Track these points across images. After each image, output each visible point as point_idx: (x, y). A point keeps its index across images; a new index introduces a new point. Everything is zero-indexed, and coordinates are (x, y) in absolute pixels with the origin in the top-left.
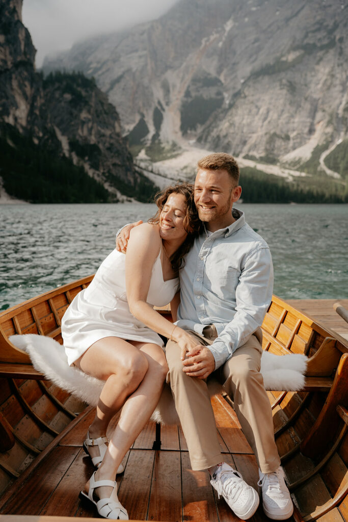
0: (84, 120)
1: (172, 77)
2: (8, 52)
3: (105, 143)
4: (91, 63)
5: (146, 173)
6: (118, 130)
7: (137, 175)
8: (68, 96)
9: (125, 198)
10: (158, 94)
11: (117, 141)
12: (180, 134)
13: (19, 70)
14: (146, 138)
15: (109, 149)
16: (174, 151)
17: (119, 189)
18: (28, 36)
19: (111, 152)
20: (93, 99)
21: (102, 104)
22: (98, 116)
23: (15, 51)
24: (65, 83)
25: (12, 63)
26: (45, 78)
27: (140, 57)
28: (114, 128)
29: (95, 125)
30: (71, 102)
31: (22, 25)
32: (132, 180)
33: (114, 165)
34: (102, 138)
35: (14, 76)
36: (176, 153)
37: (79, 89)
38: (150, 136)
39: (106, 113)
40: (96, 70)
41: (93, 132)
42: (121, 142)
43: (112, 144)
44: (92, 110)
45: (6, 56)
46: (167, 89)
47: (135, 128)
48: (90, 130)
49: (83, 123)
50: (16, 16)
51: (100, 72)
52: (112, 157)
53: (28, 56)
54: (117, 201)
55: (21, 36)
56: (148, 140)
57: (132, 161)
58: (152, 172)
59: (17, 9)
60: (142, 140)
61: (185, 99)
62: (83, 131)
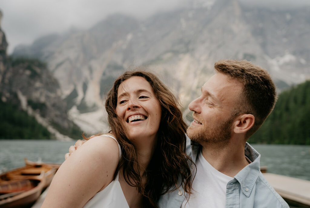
0: (37, 87)
1: (94, 64)
3: (51, 101)
5: (76, 122)
6: (59, 94)
8: (28, 72)
10: (86, 73)
14: (77, 99)
15: (53, 106)
16: (94, 108)
19: (55, 108)
22: (48, 85)
24: (27, 64)
26: (13, 60)
27: (75, 51)
29: (45, 91)
30: (30, 76)
32: (67, 125)
33: (56, 116)
37: (36, 68)
41: (43, 95)
42: (62, 101)
44: (44, 81)
46: (91, 70)
61: (103, 77)
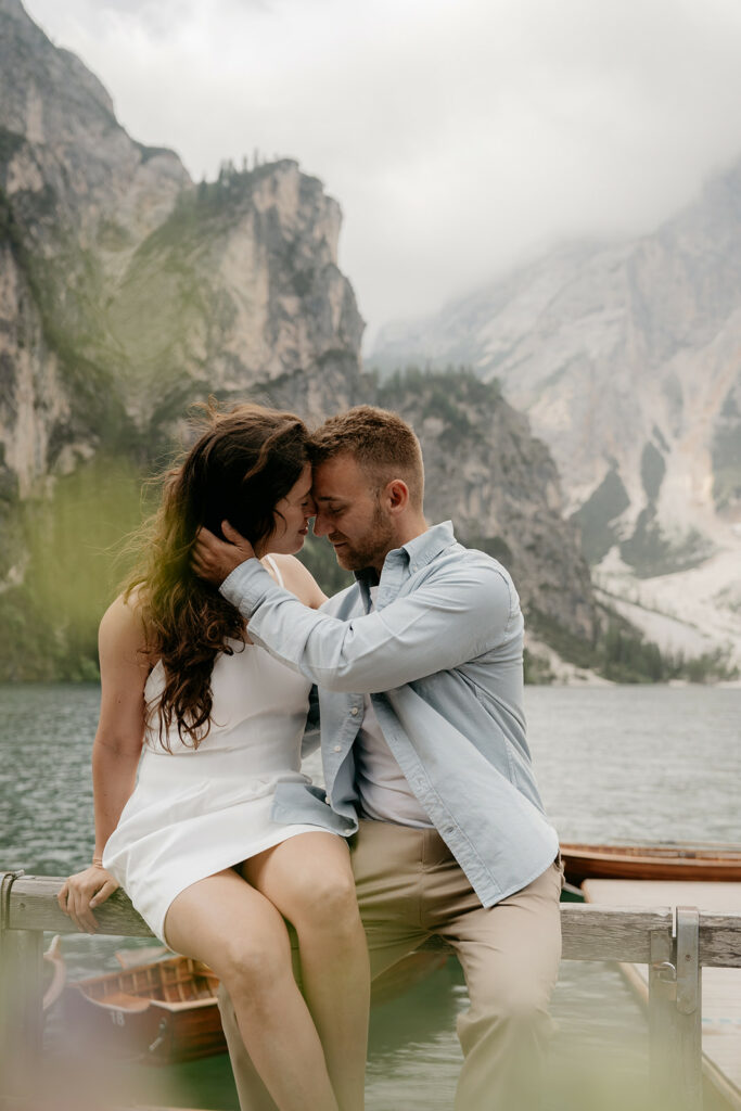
0: (472, 479)
1: (686, 367)
2: (303, 332)
3: (521, 534)
4: (487, 342)
5: (622, 609)
6: (553, 502)
7: (600, 612)
8: (435, 425)
9: (570, 669)
10: (654, 410)
11: (552, 530)
12: (710, 505)
13: (327, 370)
14: (622, 518)
15: (531, 548)
16: (694, 550)
17: (555, 647)
18: (349, 296)
19: (537, 556)
20: (495, 430)
21: (516, 440)
22: (506, 470)
23: (319, 328)
24: (428, 394)
25: (310, 356)
26: (381, 385)
27: (609, 323)
28: (544, 496)
29: (498, 491)
30: (443, 437)
31: (338, 272)
32: (588, 626)
33: (544, 587)
34: (516, 523)
35: (313, 384)
36: (698, 555)
37: (462, 407)
38: (632, 515)
39: (525, 461)
40: (500, 357)
41: (494, 508)
42: (562, 530)
43: (538, 538)
44: (493, 457)
45: (297, 341)
46: (675, 397)
47: (595, 495)
48: (486, 504)
49: (470, 487)
50: (324, 254)
51: (509, 363)
52: (539, 568)
53: (347, 338)
54: (550, 679)
55: (335, 296)
56: (627, 523)
57: (589, 578)
58: (637, 604)
59: (328, 239)
60: (612, 523)
61: (724, 421)
62: (468, 508)
